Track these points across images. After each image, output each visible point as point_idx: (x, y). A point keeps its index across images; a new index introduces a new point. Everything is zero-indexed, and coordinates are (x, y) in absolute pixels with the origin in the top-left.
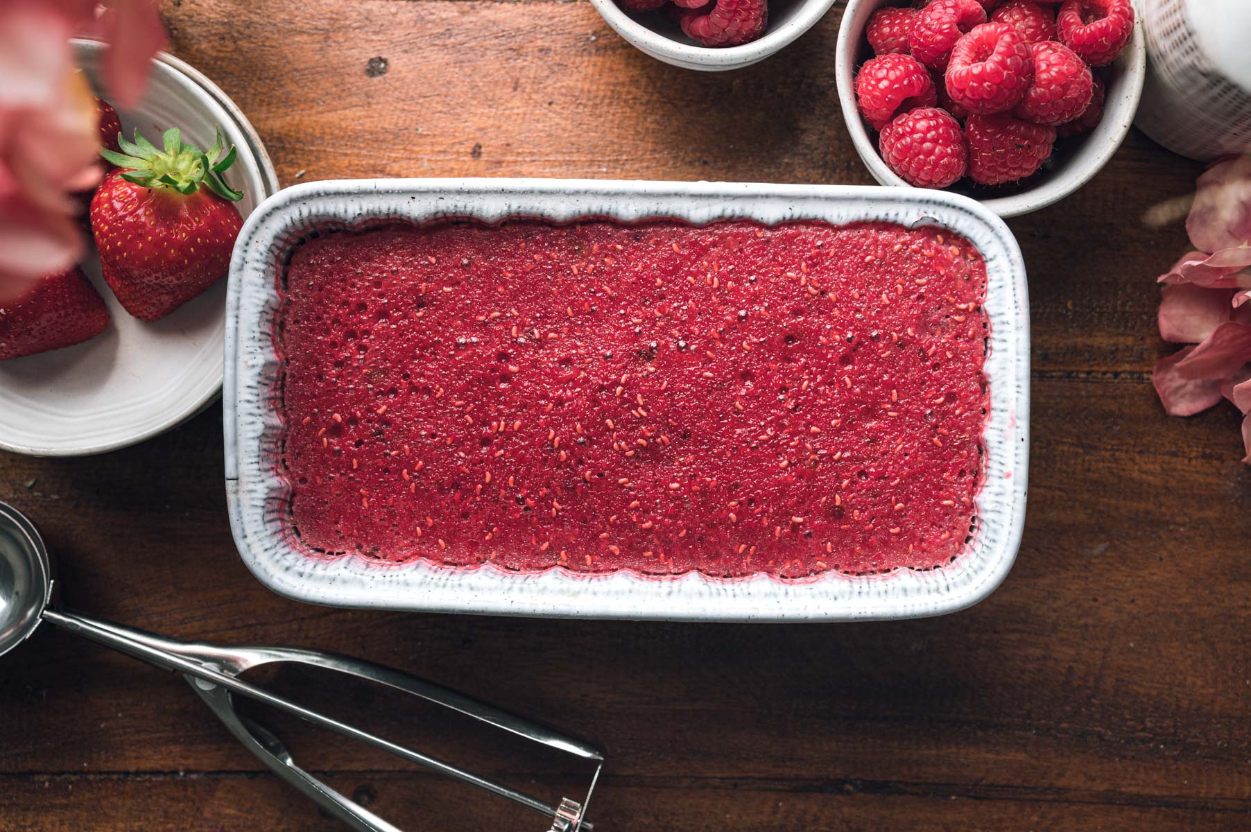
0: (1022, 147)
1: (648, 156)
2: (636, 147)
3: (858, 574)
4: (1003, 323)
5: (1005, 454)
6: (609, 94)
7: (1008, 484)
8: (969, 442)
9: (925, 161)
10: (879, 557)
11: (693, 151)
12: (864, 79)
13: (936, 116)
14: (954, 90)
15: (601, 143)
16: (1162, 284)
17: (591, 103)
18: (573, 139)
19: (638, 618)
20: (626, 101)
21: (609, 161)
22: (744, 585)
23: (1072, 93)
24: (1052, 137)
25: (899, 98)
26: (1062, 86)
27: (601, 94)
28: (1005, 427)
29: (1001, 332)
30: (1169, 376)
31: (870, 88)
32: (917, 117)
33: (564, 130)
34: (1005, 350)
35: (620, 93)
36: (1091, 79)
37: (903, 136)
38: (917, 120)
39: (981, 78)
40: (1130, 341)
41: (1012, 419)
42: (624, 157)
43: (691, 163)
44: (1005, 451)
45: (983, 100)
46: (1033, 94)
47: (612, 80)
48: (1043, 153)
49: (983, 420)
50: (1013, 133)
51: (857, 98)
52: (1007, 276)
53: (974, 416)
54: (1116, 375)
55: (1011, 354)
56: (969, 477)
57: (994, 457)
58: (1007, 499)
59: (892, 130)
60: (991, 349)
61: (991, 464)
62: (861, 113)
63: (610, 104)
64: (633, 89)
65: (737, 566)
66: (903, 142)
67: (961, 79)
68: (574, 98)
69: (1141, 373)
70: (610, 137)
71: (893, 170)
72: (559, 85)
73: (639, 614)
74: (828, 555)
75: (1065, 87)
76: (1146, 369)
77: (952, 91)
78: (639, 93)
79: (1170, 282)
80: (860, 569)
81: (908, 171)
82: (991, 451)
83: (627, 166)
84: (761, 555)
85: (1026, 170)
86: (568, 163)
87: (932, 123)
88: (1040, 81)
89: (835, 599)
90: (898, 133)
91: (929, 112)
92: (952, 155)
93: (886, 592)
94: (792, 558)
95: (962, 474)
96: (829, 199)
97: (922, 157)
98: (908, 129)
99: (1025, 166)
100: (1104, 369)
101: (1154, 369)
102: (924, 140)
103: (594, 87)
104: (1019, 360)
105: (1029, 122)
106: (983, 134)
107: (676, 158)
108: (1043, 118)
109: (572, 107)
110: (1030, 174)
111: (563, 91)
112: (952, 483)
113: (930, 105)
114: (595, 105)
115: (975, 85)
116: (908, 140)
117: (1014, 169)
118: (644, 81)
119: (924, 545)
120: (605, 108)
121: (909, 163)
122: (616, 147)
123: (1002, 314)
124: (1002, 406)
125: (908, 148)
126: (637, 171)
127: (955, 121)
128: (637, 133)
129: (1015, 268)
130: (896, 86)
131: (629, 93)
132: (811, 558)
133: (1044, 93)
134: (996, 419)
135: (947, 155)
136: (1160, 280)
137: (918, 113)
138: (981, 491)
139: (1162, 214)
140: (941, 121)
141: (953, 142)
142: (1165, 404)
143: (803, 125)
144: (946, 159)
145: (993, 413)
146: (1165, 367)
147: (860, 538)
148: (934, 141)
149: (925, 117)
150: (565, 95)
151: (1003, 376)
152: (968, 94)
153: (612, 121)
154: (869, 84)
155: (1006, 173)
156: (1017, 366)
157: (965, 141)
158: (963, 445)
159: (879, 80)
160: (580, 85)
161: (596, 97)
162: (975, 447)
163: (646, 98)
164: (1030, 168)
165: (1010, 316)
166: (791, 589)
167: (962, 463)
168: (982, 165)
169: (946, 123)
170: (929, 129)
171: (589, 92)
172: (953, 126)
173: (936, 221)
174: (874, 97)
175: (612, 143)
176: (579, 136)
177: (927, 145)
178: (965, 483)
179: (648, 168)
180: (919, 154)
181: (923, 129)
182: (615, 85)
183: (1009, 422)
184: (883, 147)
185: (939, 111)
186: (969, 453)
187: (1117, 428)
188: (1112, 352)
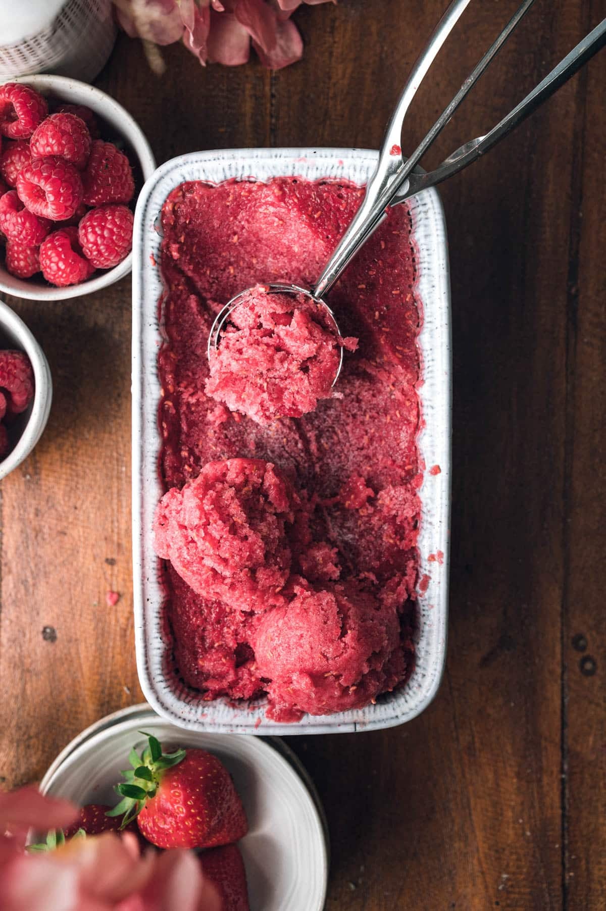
0: (107, 164)
1: (114, 437)
2: (108, 446)
3: (415, 270)
4: (230, 168)
5: (326, 165)
6: (68, 465)
7: (347, 162)
8: (317, 192)
9: (117, 235)
10: (402, 256)
11: (110, 404)
12: (58, 280)
13: (85, 227)
14: (66, 214)
15: (105, 471)
16: (207, 62)
17: (75, 479)
18: (102, 491)
19: (450, 432)
20: (74, 453)
21: (118, 465)
22: (425, 354)
23: (68, 128)
24: (100, 143)
25: (72, 253)
26: (63, 136)
27: (69, 471)
28: (306, 165)
29: (237, 169)
30: (274, 58)
31: (64, 275)
32: (85, 240)
33: (95, 498)
34: (250, 167)
35: (68, 458)
36: (58, 114)
37: (99, 251)
38: (88, 241)
39: (57, 195)
40: (248, 86)
41: (300, 160)
42: (115, 454)
43: (119, 406)
44: (323, 165)
45: (73, 193)
46: (69, 157)
47: (59, 463)
48: (111, 149)
49: (301, 182)
50: (97, 171)
51: (71, 285)
52: (196, 166)
53: (298, 188)
54: (273, 96)
55: (252, 162)
56: (343, 191)
57: (328, 173)
58: (358, 162)
59: (95, 259)
60: (249, 177)
61: (333, 175)
62: (83, 282)
63: (76, 465)
64: (66, 447)
65: (411, 359)
66: (103, 251)
67: (58, 209)
68: (72, 491)
69: (272, 78)
70: (100, 465)
71: (124, 259)
72: (62, 502)
73: (448, 429)
74: (401, 293)
75: (64, 133)
76: (268, 74)
77: (66, 216)
78: (68, 444)
79: (205, 56)
80: (411, 269)
81: (125, 248)
82: (324, 175)
83: (122, 452)
84: (403, 342)
85: (124, 162)
86: (119, 495)
87: (90, 230)
88: (59, 151)
89: (433, 286)
90: (97, 255)
91: (81, 232)
92: (113, 215)
93: (428, 250)
94: (404, 319)
95: (340, 197)
96: (142, 297)
97: (114, 238)
98: (95, 247)
99: (121, 162)
100: (268, 105)
101: (269, 68)
102: (102, 236)
103: (64, 476)
104: (257, 156)
105: (89, 159)
106: (98, 193)
107: (115, 417)
108: (86, 149)
109: (78, 492)
110: (126, 158)
111: (66, 499)
112: (347, 203)
113: (77, 232)
114: (77, 476)
115: (62, 199)
116: (102, 247)
117: (123, 170)
118: (60, 440)
119: (393, 223)
120: (79, 468)
121: (119, 246)
122: (107, 460)
123: (224, 169)
124: (291, 168)
125: (108, 248)
126: (125, 446)
127: (88, 213)
128: (97, 445)
129: (190, 161)
130: (63, 256)
131: (68, 451)
132: (405, 306)
133: (68, 149)
134: (300, 172)
135: (113, 219)
136: (203, 64)
137: (83, 240)
138: (353, 182)
139: (156, 62)
140: (88, 224)
141: (104, 214)
142: (294, 61)
143: (92, 324)
144: (116, 220)
145: (296, 174)
146: (267, 60)
147: (388, 270)
148: (103, 228)
149: (86, 235)
150: (70, 497)
151: (269, 168)
152: (68, 204)
153: (89, 463)
154: (61, 276)
155: (126, 176)
156: (262, 157)
157: (103, 206)
158: (320, 196)
159: (59, 269)
160: (62, 487)
161: (71, 475)
162: (321, 187)
163: (72, 439)
164: (122, 158)
165: (225, 163)
166: (427, 319)
167: (333, 196)
168: (120, 193)
169: (90, 220)
170: (94, 232)
171: (67, 480)
172: (92, 215)
173: (156, 219)
174: (71, 272)
175: (104, 463)
176: (99, 488)
177: (106, 233)
178: (347, 194)
179: (122, 437)
180: (112, 239)
181: (94, 236)
182: (62, 461)
183: (302, 163)
184: (107, 266)
185: (81, 225)
186: (325, 192)
187: (312, 96)
188: (256, 99)
